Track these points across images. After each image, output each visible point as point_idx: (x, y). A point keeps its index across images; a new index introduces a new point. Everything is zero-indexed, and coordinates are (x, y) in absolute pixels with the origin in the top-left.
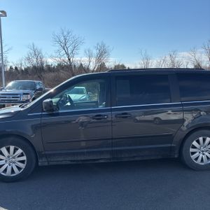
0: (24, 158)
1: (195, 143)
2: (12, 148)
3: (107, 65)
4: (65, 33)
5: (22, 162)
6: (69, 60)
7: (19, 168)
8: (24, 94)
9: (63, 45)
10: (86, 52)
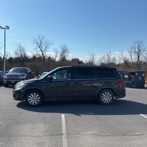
0: (39, 98)
1: (103, 94)
2: (35, 94)
3: (67, 59)
4: (41, 38)
5: (38, 99)
6: (43, 55)
7: (37, 102)
8: (22, 75)
9: (39, 45)
10: (54, 50)
